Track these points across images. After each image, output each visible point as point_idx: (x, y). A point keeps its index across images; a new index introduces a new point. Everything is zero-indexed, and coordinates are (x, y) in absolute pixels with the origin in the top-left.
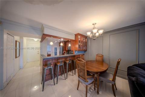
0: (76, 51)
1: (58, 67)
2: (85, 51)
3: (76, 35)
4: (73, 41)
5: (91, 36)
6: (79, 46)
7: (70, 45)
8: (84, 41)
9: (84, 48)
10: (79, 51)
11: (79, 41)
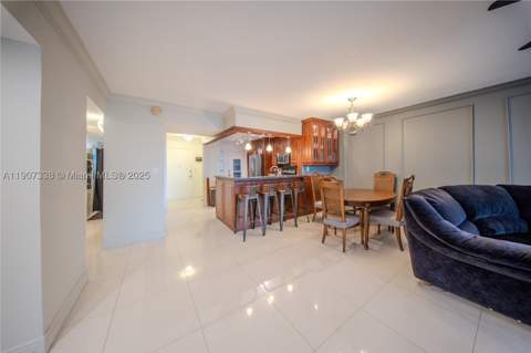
0: (305, 166)
1: (266, 200)
2: (333, 166)
3: (306, 124)
4: (298, 138)
5: (345, 127)
6: (315, 151)
7: (288, 150)
8: (329, 136)
9: (330, 158)
10: (314, 165)
11: (316, 139)
